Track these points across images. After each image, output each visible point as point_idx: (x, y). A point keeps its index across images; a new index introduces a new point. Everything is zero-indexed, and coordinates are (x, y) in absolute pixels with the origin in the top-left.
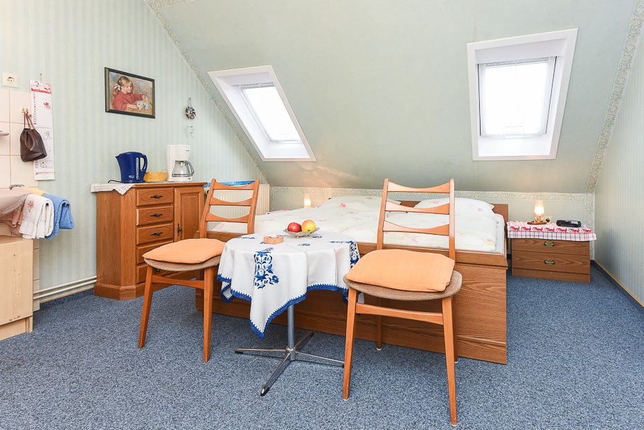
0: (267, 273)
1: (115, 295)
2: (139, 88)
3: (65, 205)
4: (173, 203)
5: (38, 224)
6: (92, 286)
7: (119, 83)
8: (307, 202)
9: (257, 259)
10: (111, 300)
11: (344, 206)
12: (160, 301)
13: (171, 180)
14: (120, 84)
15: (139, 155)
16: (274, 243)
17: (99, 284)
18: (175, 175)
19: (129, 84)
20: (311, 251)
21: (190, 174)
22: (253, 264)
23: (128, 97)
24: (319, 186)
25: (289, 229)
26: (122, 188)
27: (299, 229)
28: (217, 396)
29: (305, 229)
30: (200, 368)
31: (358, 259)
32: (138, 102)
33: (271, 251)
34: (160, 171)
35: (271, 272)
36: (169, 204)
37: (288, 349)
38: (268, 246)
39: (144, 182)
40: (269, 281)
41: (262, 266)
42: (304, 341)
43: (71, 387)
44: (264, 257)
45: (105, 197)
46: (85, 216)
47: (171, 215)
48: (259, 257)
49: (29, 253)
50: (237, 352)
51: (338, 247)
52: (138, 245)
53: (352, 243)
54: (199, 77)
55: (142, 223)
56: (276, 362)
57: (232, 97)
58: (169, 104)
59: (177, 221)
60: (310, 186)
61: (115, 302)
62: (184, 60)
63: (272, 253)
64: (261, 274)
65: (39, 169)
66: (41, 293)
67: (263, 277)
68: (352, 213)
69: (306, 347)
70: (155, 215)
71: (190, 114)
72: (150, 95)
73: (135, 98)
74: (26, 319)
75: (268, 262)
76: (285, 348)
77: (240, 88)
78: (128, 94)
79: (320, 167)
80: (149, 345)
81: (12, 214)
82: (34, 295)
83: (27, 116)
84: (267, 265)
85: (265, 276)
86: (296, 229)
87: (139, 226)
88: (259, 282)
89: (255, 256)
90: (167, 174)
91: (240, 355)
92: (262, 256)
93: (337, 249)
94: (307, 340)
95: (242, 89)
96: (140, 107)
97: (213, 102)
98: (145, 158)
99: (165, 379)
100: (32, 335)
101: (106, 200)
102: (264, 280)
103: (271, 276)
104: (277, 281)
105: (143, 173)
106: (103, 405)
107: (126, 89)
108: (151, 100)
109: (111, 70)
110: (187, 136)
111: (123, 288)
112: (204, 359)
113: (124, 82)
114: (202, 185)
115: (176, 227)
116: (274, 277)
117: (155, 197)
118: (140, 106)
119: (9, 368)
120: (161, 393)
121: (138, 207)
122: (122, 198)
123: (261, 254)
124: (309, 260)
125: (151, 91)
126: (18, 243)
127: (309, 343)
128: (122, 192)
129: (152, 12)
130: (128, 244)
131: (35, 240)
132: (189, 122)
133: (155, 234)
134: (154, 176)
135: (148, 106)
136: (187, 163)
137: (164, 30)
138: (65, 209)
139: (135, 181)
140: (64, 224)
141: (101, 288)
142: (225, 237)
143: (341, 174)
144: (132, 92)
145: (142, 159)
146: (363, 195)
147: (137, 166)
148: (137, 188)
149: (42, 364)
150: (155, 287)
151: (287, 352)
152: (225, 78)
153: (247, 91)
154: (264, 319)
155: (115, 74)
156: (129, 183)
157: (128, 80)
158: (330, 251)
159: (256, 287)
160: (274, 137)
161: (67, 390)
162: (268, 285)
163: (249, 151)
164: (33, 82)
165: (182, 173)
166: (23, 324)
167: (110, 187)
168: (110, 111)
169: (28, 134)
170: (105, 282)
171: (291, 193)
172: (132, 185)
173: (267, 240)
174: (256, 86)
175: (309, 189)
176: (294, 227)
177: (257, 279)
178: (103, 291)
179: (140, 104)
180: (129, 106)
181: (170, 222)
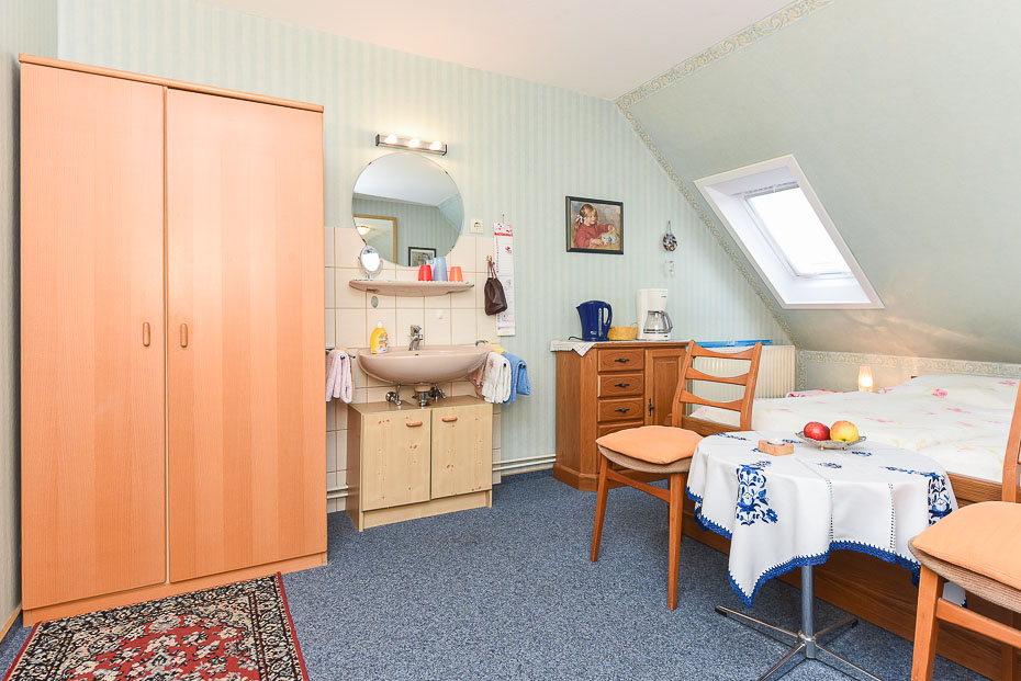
0: (757, 501)
1: (574, 482)
2: (603, 215)
3: (522, 367)
4: (644, 369)
5: (497, 387)
6: (551, 466)
7: (581, 214)
8: (866, 381)
9: (742, 476)
10: (570, 487)
11: (943, 394)
12: (625, 503)
13: (643, 337)
14: (583, 215)
15: (601, 305)
16: (774, 453)
17: (558, 465)
18: (648, 331)
19: (593, 213)
20: (838, 479)
21: (667, 330)
22: (735, 484)
23: (592, 231)
24: (892, 352)
25: (807, 433)
26: (582, 348)
27: (826, 434)
28: (680, 669)
29: (836, 436)
30: (662, 616)
31: (948, 511)
32: (603, 236)
33: (766, 468)
34: (628, 326)
35: (764, 501)
36: (638, 371)
37: (802, 636)
38: (763, 457)
39: (608, 340)
40: (761, 515)
41: (748, 489)
42: (837, 629)
43: (516, 587)
44: (752, 475)
45: (565, 357)
46: (543, 379)
47: (641, 386)
48: (745, 473)
49: (489, 418)
50: (717, 610)
51: (899, 480)
52: (600, 423)
53: (935, 477)
54: (681, 190)
55: (604, 394)
56: (779, 650)
57: (731, 212)
58: (641, 235)
59: (649, 395)
60: (872, 351)
61: (574, 490)
62: (662, 169)
63: (766, 472)
64: (748, 502)
65: (501, 324)
66: (502, 465)
67: (751, 508)
68: (958, 410)
69: (840, 642)
70: (620, 385)
71: (669, 243)
72: (617, 224)
73: (599, 229)
74: (487, 491)
75: (759, 485)
76: (797, 632)
77: (743, 196)
78: (592, 225)
79: (892, 320)
80: (603, 560)
81: (477, 372)
82: (494, 465)
83: (491, 265)
84: (757, 489)
85: (754, 507)
86: (820, 435)
87: (600, 398)
88: (744, 514)
89: (738, 470)
90: (636, 329)
91: (722, 617)
92: (748, 473)
93: (896, 485)
94: (842, 630)
95: (746, 198)
96: (605, 241)
97: (702, 223)
98: (609, 307)
99: (616, 615)
100: (491, 511)
101: (566, 360)
102: (752, 513)
103: (764, 508)
104: (774, 519)
105: (607, 328)
106: (544, 623)
107: (588, 221)
108: (618, 231)
109: (573, 199)
110: (665, 275)
111: (582, 475)
112: (668, 606)
113: (587, 211)
114: (683, 346)
115: (647, 403)
116: (770, 511)
117: (620, 361)
118: (606, 239)
119: (467, 544)
120: (608, 634)
121: (600, 373)
122: (582, 360)
123: (748, 470)
124: (835, 496)
125: (619, 218)
126: (480, 406)
127: (846, 637)
128: (582, 353)
129: (621, 113)
130: (589, 418)
131: (494, 404)
132: (669, 255)
133: (620, 411)
134: (621, 333)
135: (615, 239)
136: (663, 314)
137: (636, 135)
138: (522, 371)
139: (598, 339)
140: (520, 390)
141: (559, 470)
142: (706, 429)
143: (940, 333)
144: (596, 223)
145: (606, 310)
146: (994, 375)
147: (600, 320)
148: (599, 348)
149: (494, 549)
150: (610, 483)
151: (800, 640)
152: (716, 186)
153: (755, 201)
154: (752, 575)
155: (577, 202)
156: (590, 340)
157: (591, 208)
158: (881, 486)
159: (739, 522)
160: (802, 270)
161: (512, 589)
162: (758, 521)
163: (759, 294)
164: (496, 225)
165: (656, 328)
166: (484, 497)
167: (568, 346)
168: (572, 250)
169: (491, 286)
170: (563, 463)
171: (833, 364)
172: (592, 344)
173: (764, 447)
174: (769, 191)
175: (871, 357)
176: (816, 431)
177: (739, 508)
178: (561, 475)
179: (605, 237)
180: (593, 241)
181: (639, 395)
